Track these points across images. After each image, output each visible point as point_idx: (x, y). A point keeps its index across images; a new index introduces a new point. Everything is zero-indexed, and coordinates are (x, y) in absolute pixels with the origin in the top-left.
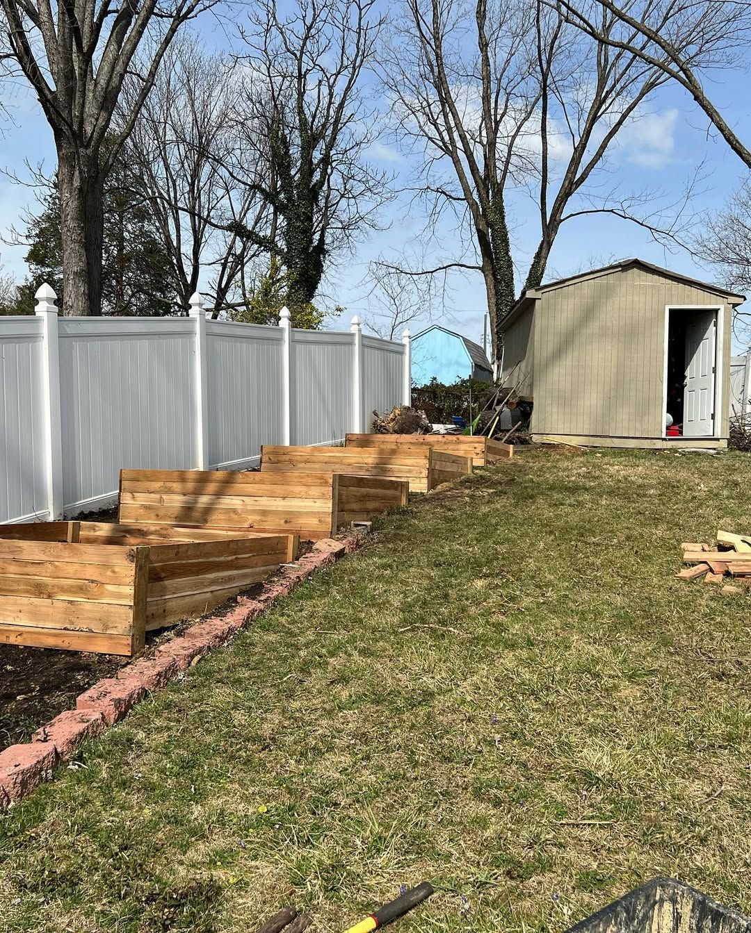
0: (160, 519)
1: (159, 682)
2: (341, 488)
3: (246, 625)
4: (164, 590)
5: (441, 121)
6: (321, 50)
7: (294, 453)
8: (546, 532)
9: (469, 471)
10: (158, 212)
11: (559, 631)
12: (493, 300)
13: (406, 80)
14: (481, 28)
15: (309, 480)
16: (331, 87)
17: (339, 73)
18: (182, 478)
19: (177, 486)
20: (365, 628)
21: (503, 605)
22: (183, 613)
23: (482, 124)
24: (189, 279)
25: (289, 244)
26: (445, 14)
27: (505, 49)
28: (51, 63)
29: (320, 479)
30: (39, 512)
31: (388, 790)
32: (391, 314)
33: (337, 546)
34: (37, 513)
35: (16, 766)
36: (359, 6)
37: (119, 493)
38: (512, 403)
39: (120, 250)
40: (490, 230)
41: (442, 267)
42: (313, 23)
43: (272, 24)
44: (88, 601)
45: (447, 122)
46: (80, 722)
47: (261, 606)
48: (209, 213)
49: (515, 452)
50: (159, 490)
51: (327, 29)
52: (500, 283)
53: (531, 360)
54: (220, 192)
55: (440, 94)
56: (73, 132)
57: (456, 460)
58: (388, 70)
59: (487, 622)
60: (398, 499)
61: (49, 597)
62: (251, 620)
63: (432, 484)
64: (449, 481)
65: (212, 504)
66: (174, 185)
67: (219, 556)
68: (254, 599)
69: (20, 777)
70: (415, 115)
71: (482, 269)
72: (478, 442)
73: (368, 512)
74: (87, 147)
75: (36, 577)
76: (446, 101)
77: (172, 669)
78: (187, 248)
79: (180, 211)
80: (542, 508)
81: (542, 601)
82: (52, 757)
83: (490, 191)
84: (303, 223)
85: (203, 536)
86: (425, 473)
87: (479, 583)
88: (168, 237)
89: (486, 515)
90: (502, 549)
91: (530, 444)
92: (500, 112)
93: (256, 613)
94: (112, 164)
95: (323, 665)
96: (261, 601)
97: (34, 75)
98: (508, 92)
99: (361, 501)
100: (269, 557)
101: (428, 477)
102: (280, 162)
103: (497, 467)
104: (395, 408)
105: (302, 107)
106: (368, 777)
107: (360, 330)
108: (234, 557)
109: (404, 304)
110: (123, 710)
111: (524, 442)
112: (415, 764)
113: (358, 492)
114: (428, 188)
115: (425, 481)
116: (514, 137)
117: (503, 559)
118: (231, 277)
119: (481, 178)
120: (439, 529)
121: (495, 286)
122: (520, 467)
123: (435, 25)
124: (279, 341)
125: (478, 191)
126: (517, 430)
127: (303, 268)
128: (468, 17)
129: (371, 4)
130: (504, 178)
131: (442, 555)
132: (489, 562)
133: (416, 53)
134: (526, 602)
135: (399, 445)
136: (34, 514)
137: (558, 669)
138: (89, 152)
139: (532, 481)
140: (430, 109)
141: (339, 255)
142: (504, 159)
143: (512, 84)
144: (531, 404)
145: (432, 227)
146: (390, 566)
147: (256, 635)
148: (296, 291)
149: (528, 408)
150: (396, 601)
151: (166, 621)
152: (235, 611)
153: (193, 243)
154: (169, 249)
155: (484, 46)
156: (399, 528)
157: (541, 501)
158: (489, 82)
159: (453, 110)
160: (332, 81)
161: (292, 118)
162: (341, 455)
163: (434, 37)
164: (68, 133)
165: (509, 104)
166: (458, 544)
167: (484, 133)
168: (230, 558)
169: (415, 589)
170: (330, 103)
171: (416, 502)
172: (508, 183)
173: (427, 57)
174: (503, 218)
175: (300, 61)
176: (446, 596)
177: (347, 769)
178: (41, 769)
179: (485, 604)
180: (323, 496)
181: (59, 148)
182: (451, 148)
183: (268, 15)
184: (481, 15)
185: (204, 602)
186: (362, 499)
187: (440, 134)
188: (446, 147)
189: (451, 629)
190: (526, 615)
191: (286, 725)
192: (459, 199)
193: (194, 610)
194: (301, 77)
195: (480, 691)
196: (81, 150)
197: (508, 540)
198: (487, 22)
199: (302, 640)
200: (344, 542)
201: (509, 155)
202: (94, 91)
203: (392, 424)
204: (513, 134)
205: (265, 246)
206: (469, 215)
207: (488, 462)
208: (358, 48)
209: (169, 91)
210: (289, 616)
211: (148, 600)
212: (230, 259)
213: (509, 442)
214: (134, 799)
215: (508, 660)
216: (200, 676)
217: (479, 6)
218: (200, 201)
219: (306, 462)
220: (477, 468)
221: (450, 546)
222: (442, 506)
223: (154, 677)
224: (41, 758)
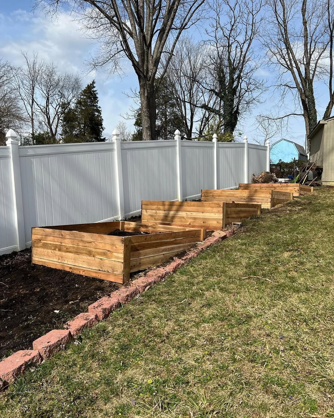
0: (156, 220)
1: (127, 299)
2: (227, 208)
3: (174, 271)
4: (139, 255)
5: (287, 57)
6: (238, 35)
7: (214, 193)
8: (323, 228)
9: (291, 199)
10: (178, 104)
11: (324, 283)
12: (308, 128)
13: (272, 42)
14: (304, 16)
15: (213, 205)
16: (241, 49)
17: (244, 43)
18: (163, 204)
19: (161, 207)
20: (226, 276)
21: (296, 267)
22: (150, 264)
23: (304, 56)
24: (189, 128)
25: (224, 111)
26: (289, 13)
27: (314, 24)
28: (137, 51)
29: (218, 205)
30: (115, 217)
31: (217, 376)
32: (264, 135)
33: (223, 234)
34: (114, 217)
35: (48, 342)
36: (253, 14)
37: (142, 210)
38: (313, 169)
39: (166, 119)
40: (307, 99)
41: (286, 115)
42: (234, 23)
43: (218, 26)
44: (107, 259)
45: (289, 57)
46: (85, 320)
47: (183, 262)
48: (197, 103)
49: (314, 190)
50: (155, 209)
51: (240, 25)
52: (311, 120)
53: (322, 150)
54: (201, 94)
55: (286, 46)
56: (144, 76)
57: (285, 194)
58: (265, 39)
59: (287, 276)
60: (257, 212)
61: (94, 256)
62: (178, 268)
63: (273, 205)
64: (281, 203)
65: (175, 215)
66: (184, 93)
67: (166, 239)
68: (180, 259)
69: (48, 348)
70: (276, 56)
71: (303, 115)
72: (296, 186)
73: (241, 218)
74: (149, 81)
75: (89, 248)
76: (288, 48)
77: (135, 293)
78: (188, 117)
79: (186, 103)
80: (323, 216)
81: (317, 265)
82: (67, 338)
83: (307, 83)
84: (230, 102)
85: (168, 228)
86: (270, 200)
87: (286, 255)
88: (182, 113)
89: (295, 219)
90: (300, 236)
91: (321, 186)
92: (312, 50)
93: (180, 265)
94: (159, 86)
95: (202, 295)
96: (183, 260)
97: (131, 56)
98: (315, 41)
99: (237, 213)
100: (192, 239)
101: (271, 202)
102: (221, 80)
103: (305, 196)
104: (262, 172)
105: (230, 58)
106: (208, 366)
107: (247, 141)
108: (174, 239)
109: (270, 131)
110: (107, 313)
111: (318, 185)
112: (235, 360)
113: (236, 209)
114: (281, 84)
115: (270, 204)
116: (318, 60)
117: (300, 242)
118: (205, 126)
119: (303, 78)
120: (272, 226)
121: (309, 122)
122: (315, 196)
123: (284, 17)
124: (212, 147)
125: (302, 84)
126: (316, 180)
127: (230, 120)
128: (298, 13)
129: (257, 13)
130: (313, 77)
131: (271, 239)
132: (293, 243)
133: (276, 30)
134: (308, 265)
135: (261, 188)
136: (113, 217)
137: (321, 306)
138: (150, 82)
139: (319, 203)
140: (282, 52)
141: (245, 114)
142: (313, 70)
143: (317, 38)
144: (322, 169)
145: (282, 100)
146: (245, 244)
147: (177, 276)
148: (227, 129)
149: (321, 171)
150: (244, 262)
151: (141, 268)
152: (170, 264)
153: (191, 114)
154: (182, 118)
155: (305, 23)
156: (253, 225)
157: (323, 213)
158: (307, 38)
159: (291, 51)
160: (241, 46)
161: (226, 63)
162: (233, 193)
163: (284, 22)
164: (143, 76)
165: (316, 46)
166: (280, 234)
167: (305, 60)
168: (172, 240)
169: (254, 256)
170: (241, 55)
171: (264, 213)
172: (315, 79)
173: (281, 31)
174: (313, 93)
175: (229, 39)
176: (269, 261)
177: (199, 359)
178: (60, 344)
179: (287, 265)
180: (219, 212)
181: (140, 82)
182: (290, 67)
183: (216, 23)
184: (304, 11)
185: (159, 259)
186: (238, 212)
187: (286, 62)
188: (288, 67)
189: (268, 279)
190: (307, 273)
191: (176, 329)
192: (294, 88)
193: (154, 263)
194: (229, 46)
195: (276, 318)
196: (147, 82)
197: (304, 232)
198: (306, 13)
199: (196, 281)
200: (227, 232)
201: (316, 67)
202: (152, 60)
203: (261, 179)
204: (317, 59)
205: (215, 113)
206: (298, 94)
207: (300, 194)
208: (252, 31)
209: (181, 58)
210: (194, 267)
211: (131, 259)
212: (204, 119)
213: (311, 186)
214: (95, 365)
215: (294, 299)
216: (146, 297)
217: (303, 7)
218: (193, 99)
219: (219, 196)
220: (295, 197)
221: (275, 235)
222: (276, 215)
223: (125, 297)
224: (61, 339)
